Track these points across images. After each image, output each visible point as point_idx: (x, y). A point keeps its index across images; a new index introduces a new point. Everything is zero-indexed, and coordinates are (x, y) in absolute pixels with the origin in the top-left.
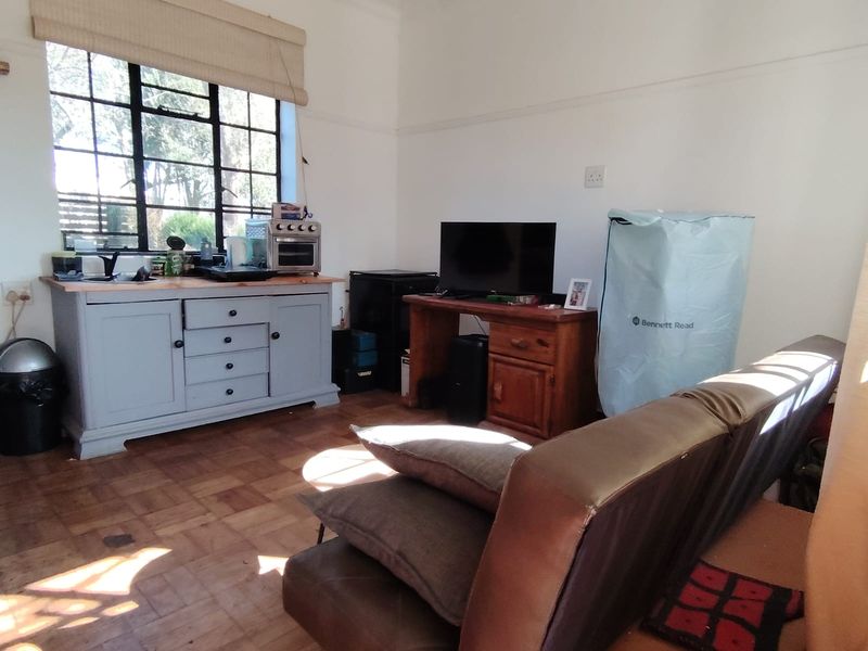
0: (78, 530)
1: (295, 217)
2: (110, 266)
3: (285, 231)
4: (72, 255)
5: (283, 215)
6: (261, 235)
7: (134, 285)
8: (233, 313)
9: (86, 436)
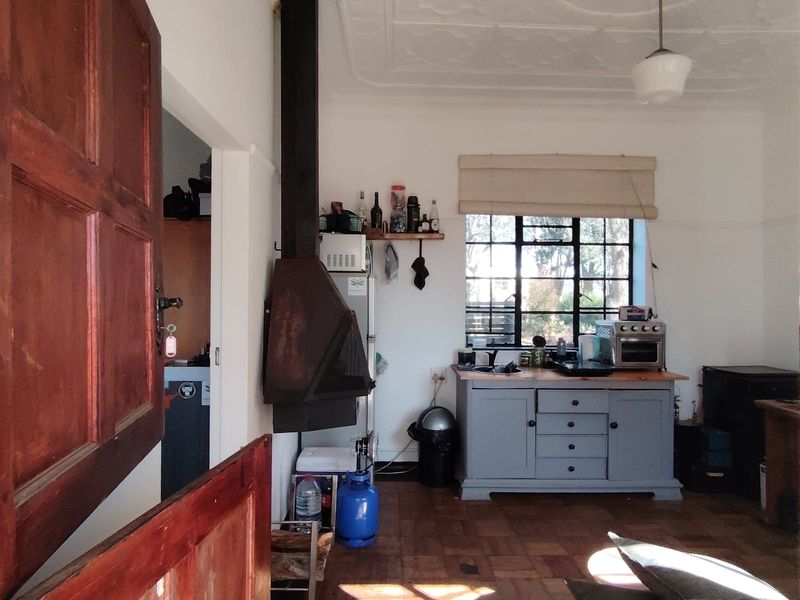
0: (449, 552)
1: (640, 319)
2: (492, 357)
3: (629, 332)
4: (469, 350)
5: (629, 316)
6: (606, 335)
7: (503, 376)
8: (575, 403)
9: (466, 483)
